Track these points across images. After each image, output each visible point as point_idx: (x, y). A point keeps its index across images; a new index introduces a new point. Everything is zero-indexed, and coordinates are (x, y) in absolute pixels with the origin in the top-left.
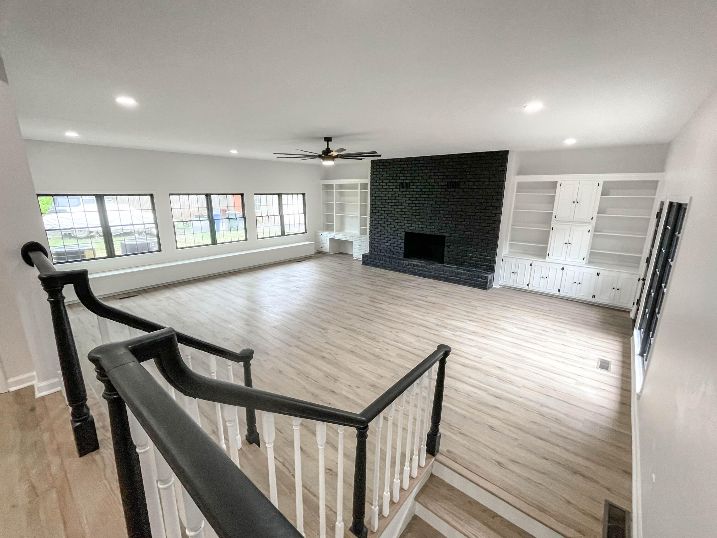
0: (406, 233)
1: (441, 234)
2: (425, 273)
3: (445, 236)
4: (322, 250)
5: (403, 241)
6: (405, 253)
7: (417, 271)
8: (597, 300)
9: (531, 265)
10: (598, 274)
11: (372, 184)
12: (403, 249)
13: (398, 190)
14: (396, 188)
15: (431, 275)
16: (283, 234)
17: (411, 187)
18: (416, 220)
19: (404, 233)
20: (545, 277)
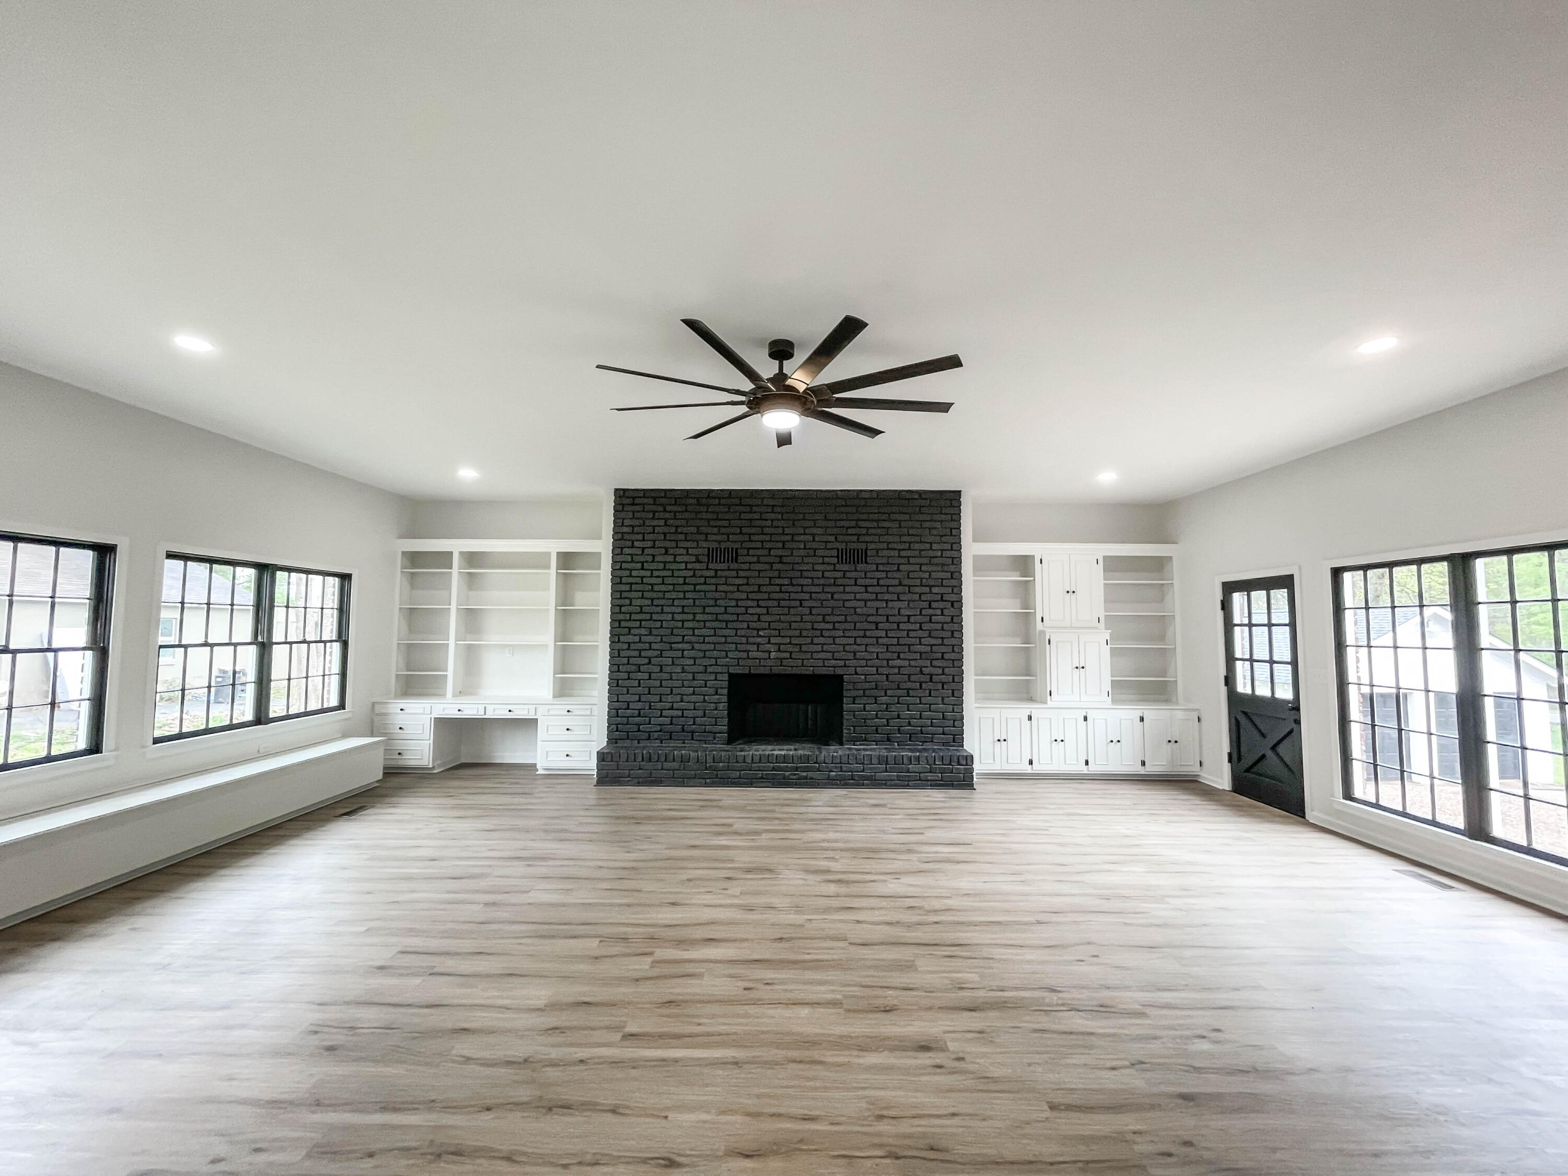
0: (731, 676)
1: (830, 671)
2: (810, 774)
3: (841, 677)
4: (402, 763)
5: (725, 699)
6: (730, 732)
7: (787, 773)
8: (1150, 769)
9: (1030, 718)
10: (1142, 719)
11: (618, 550)
12: (726, 721)
13: (704, 566)
14: (698, 561)
15: (829, 778)
16: (261, 718)
17: (740, 559)
18: (759, 640)
19: (726, 677)
20: (1059, 740)
